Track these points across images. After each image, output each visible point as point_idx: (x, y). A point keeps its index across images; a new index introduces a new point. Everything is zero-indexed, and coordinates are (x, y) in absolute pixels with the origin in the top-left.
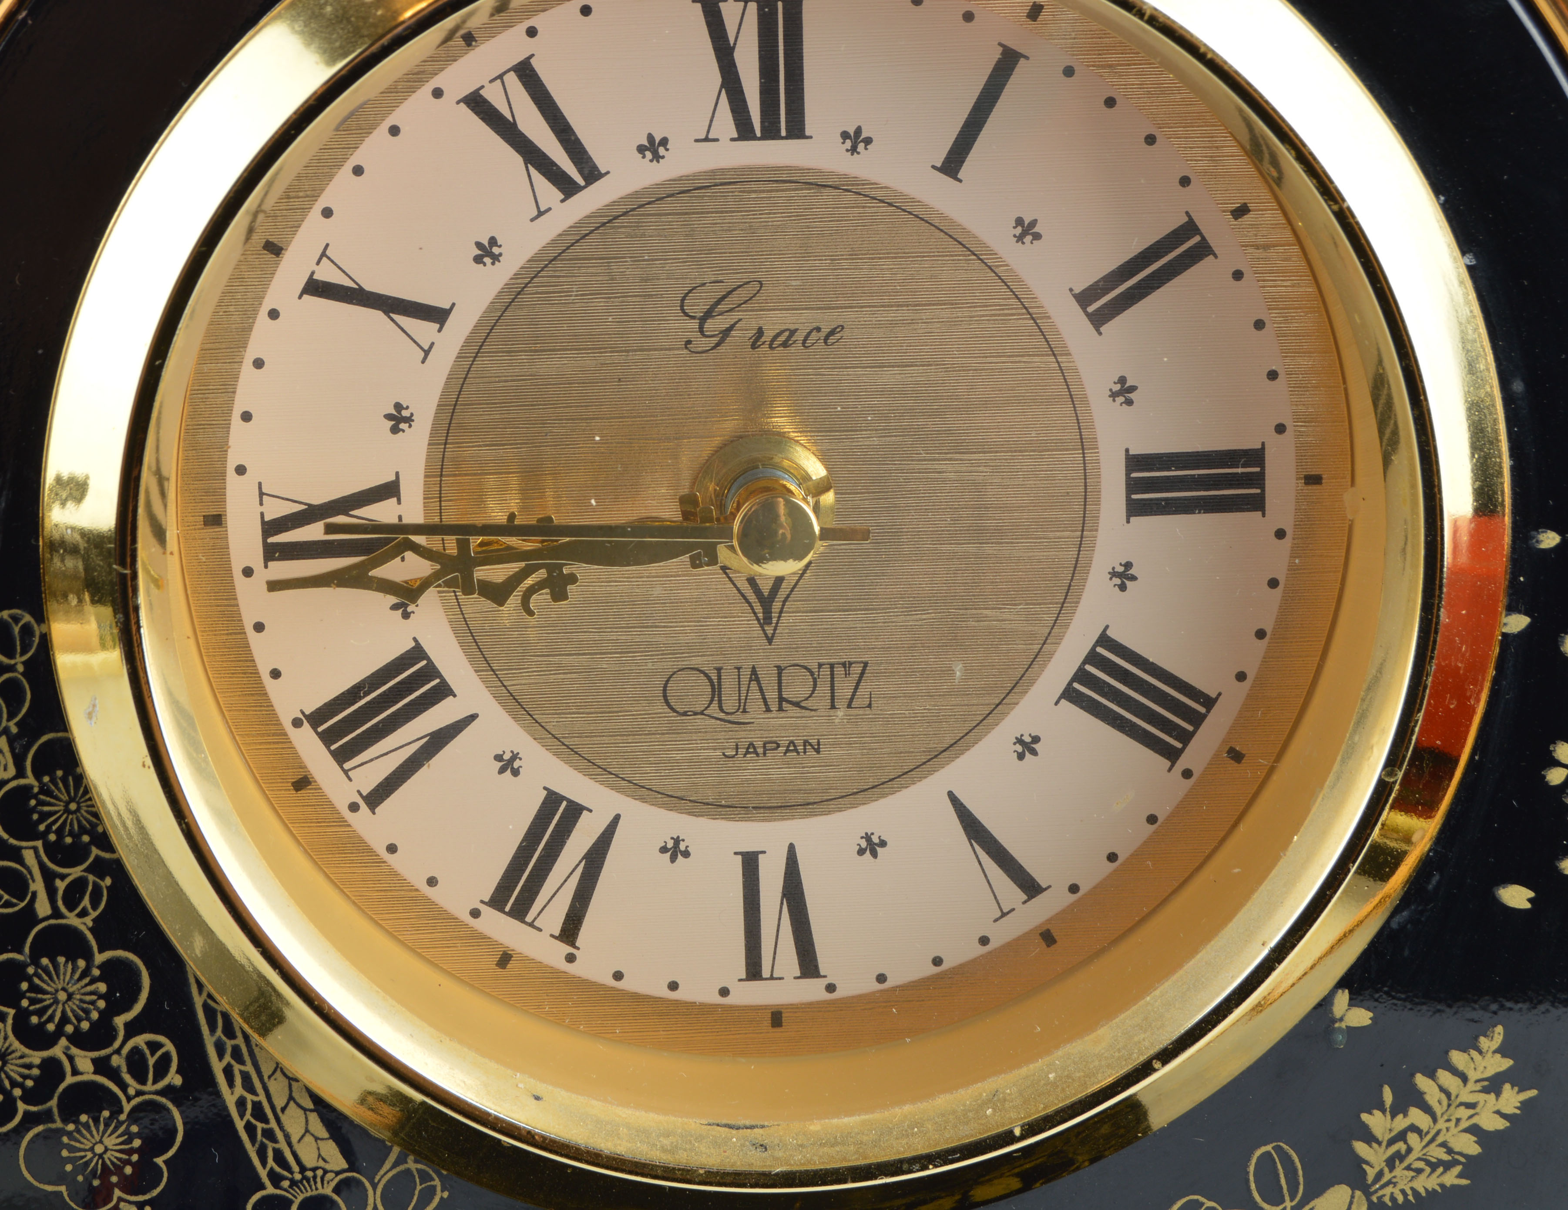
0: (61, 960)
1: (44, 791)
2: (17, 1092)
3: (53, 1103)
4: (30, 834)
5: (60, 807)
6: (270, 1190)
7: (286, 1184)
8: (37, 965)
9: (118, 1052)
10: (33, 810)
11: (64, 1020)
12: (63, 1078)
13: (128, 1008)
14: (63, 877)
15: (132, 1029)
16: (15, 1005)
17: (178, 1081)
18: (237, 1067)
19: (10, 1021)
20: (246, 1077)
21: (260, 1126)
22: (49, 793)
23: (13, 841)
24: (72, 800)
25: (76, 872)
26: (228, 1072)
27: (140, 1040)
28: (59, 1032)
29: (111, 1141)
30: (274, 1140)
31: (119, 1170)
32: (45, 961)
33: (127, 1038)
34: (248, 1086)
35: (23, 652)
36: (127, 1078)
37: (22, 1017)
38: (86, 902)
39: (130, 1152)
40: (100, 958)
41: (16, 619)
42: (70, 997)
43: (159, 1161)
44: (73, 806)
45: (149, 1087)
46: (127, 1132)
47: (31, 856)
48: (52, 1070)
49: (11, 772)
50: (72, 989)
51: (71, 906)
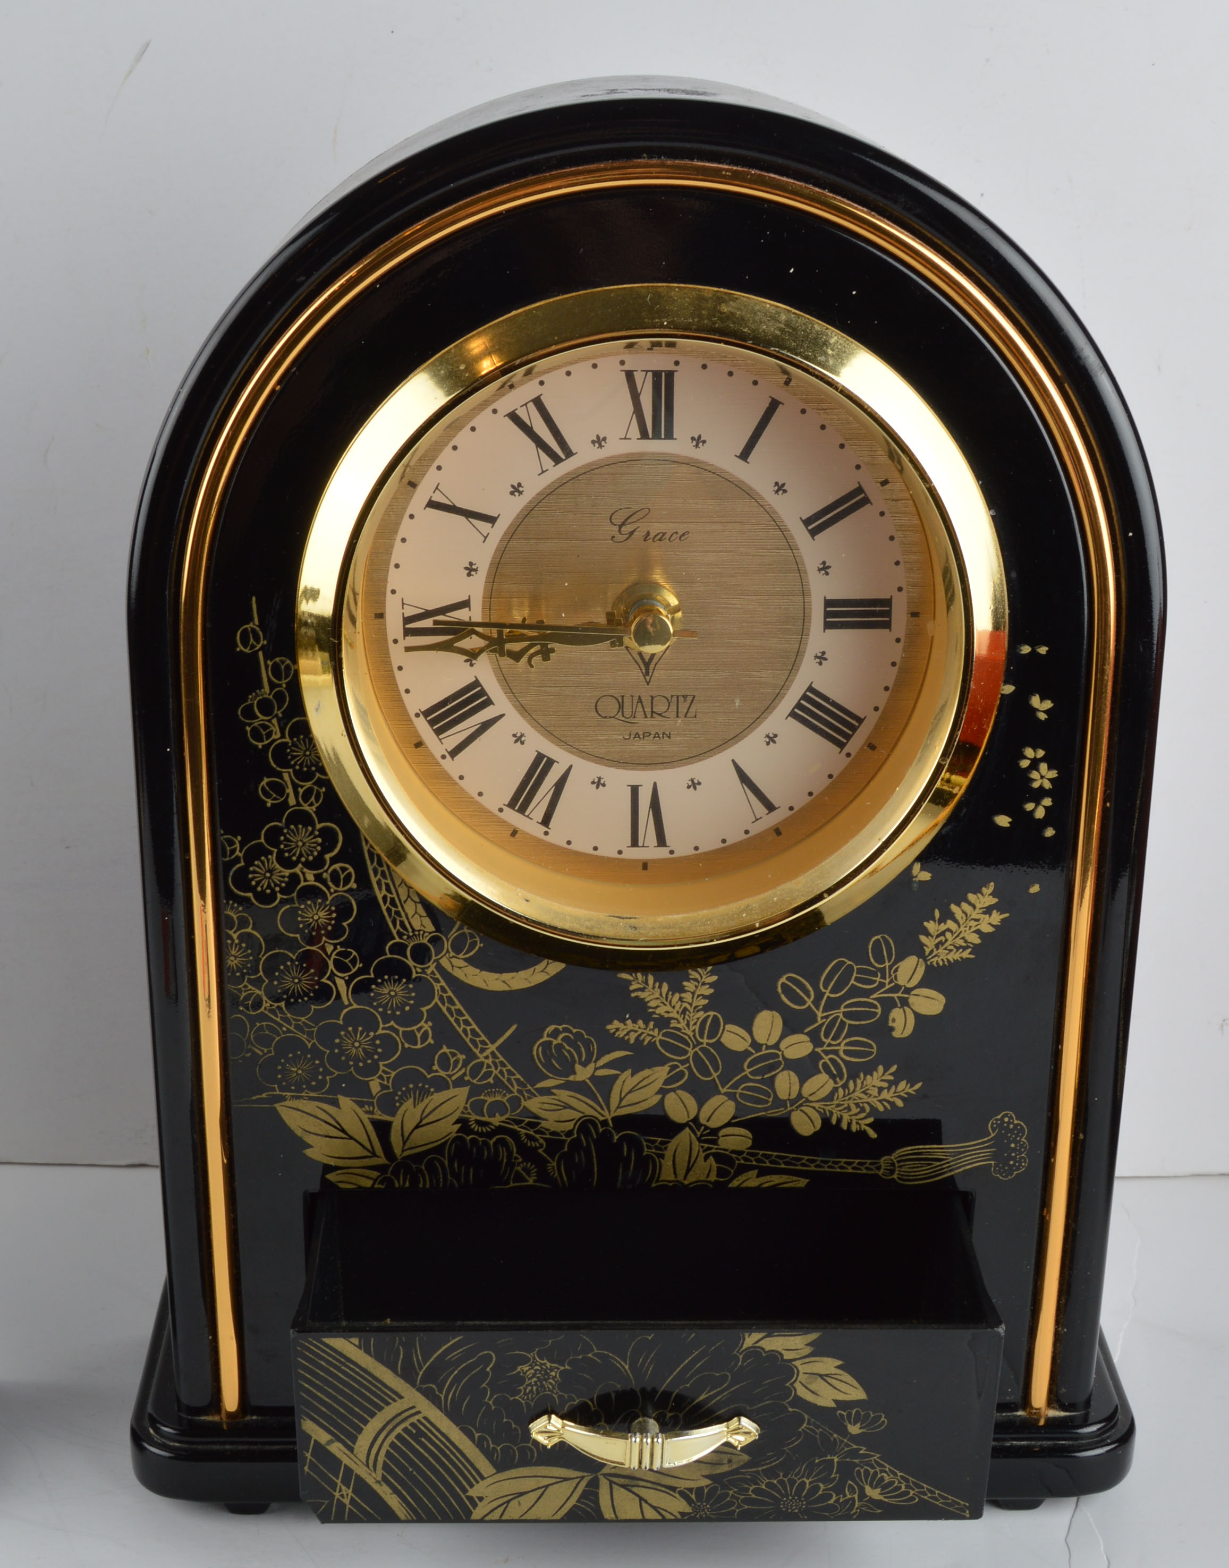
0: (300, 826)
1: (294, 745)
2: (277, 889)
3: (295, 895)
4: (289, 766)
5: (301, 753)
6: (397, 940)
7: (405, 937)
8: (288, 828)
9: (326, 871)
10: (289, 754)
11: (301, 855)
12: (299, 883)
13: (332, 851)
14: (302, 787)
15: (334, 861)
16: (277, 847)
17: (355, 886)
18: (383, 881)
19: (275, 855)
20: (387, 885)
21: (393, 909)
22: (296, 746)
23: (278, 769)
24: (307, 750)
25: (308, 784)
26: (379, 883)
27: (337, 866)
28: (298, 861)
29: (322, 914)
30: (400, 916)
31: (325, 929)
32: (292, 827)
33: (331, 865)
34: (388, 890)
35: (286, 678)
36: (330, 884)
37: (280, 853)
38: (313, 799)
39: (331, 919)
40: (318, 826)
41: (283, 662)
42: (304, 844)
43: (345, 924)
44: (308, 753)
45: (341, 889)
46: (329, 909)
47: (287, 776)
48: (294, 879)
49: (279, 735)
50: (305, 840)
51: (305, 801)
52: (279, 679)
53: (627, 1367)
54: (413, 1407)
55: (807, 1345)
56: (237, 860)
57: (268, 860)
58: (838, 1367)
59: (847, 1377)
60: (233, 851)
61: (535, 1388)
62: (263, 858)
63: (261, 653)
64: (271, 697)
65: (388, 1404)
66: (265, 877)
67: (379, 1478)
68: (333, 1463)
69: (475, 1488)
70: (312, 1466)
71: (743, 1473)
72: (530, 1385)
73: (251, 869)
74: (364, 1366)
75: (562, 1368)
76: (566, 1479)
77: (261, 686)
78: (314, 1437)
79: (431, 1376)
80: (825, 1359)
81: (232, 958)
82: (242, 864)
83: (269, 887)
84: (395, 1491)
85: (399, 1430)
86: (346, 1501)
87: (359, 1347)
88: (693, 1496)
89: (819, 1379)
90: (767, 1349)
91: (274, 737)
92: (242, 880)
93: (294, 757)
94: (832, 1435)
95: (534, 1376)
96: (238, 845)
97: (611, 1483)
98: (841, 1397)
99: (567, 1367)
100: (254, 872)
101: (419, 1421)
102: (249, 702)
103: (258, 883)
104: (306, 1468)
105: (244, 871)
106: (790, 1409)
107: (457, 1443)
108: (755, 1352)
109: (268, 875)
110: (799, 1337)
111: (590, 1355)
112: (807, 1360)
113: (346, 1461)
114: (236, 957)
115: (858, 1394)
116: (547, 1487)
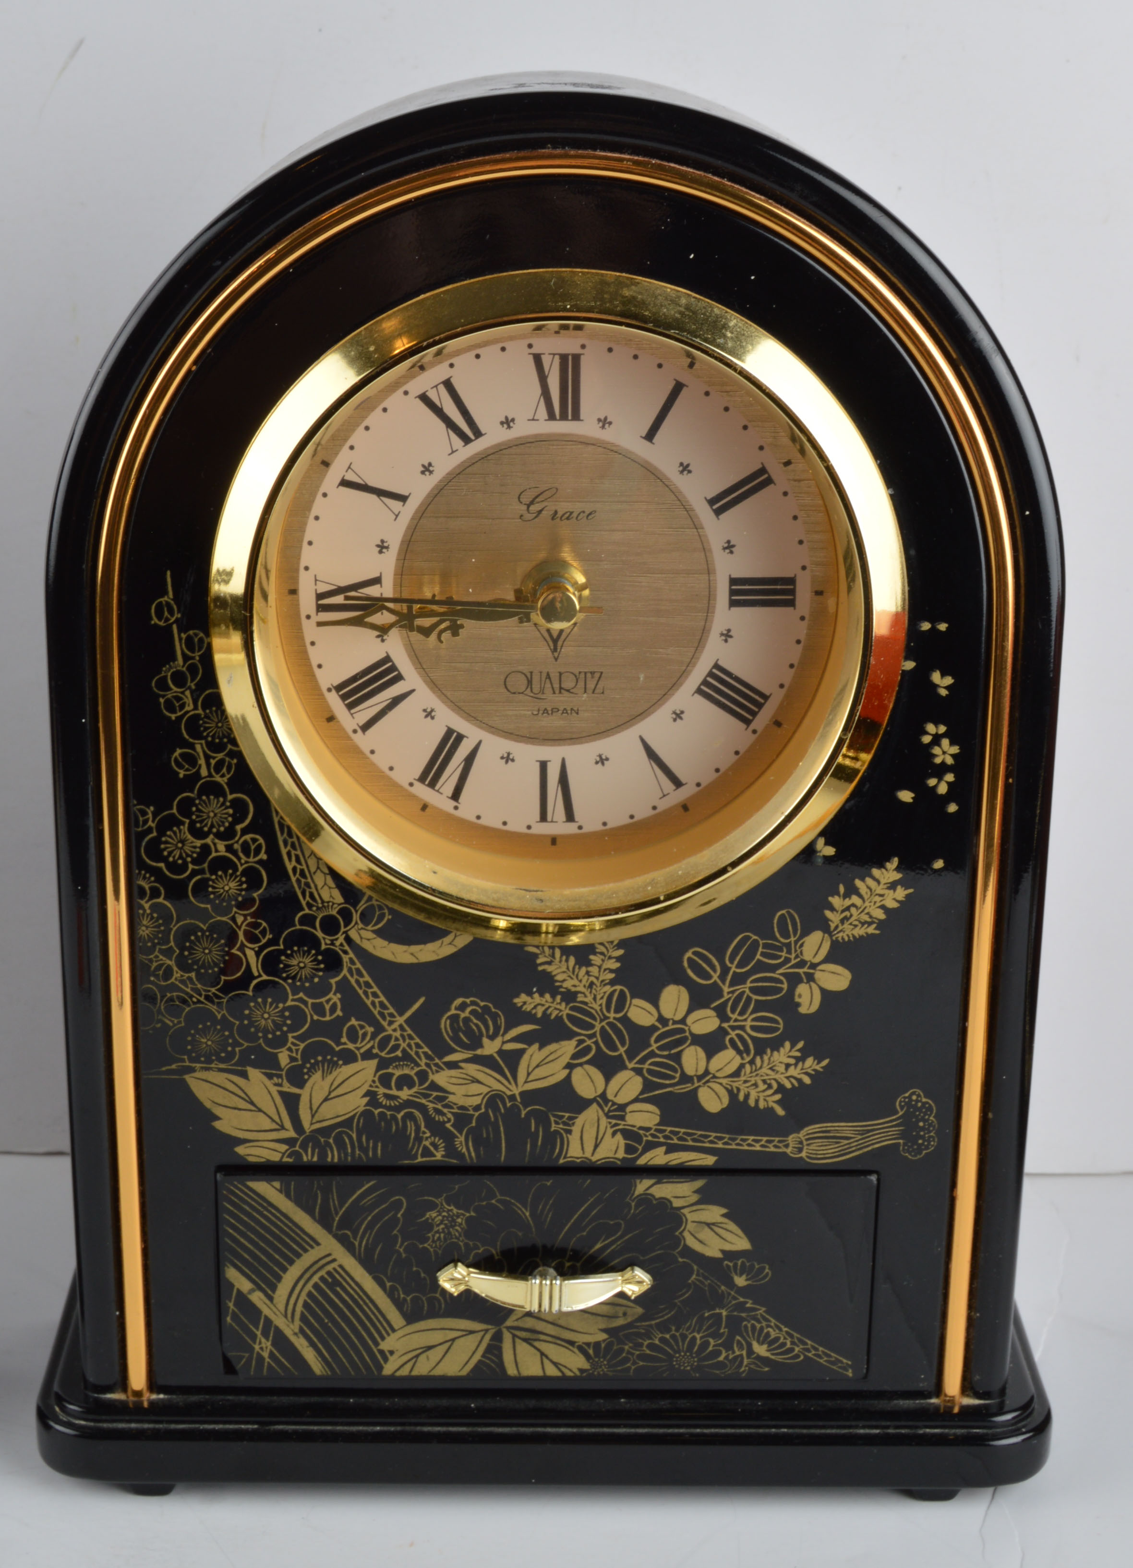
33: (241, 836)
54: (329, 1255)
58: (724, 1215)
59: (731, 1226)
65: (306, 1251)
74: (284, 1211)
87: (283, 1192)
89: (706, 1228)
98: (728, 1247)
101: (334, 1269)
106: (680, 1260)
115: (741, 1244)
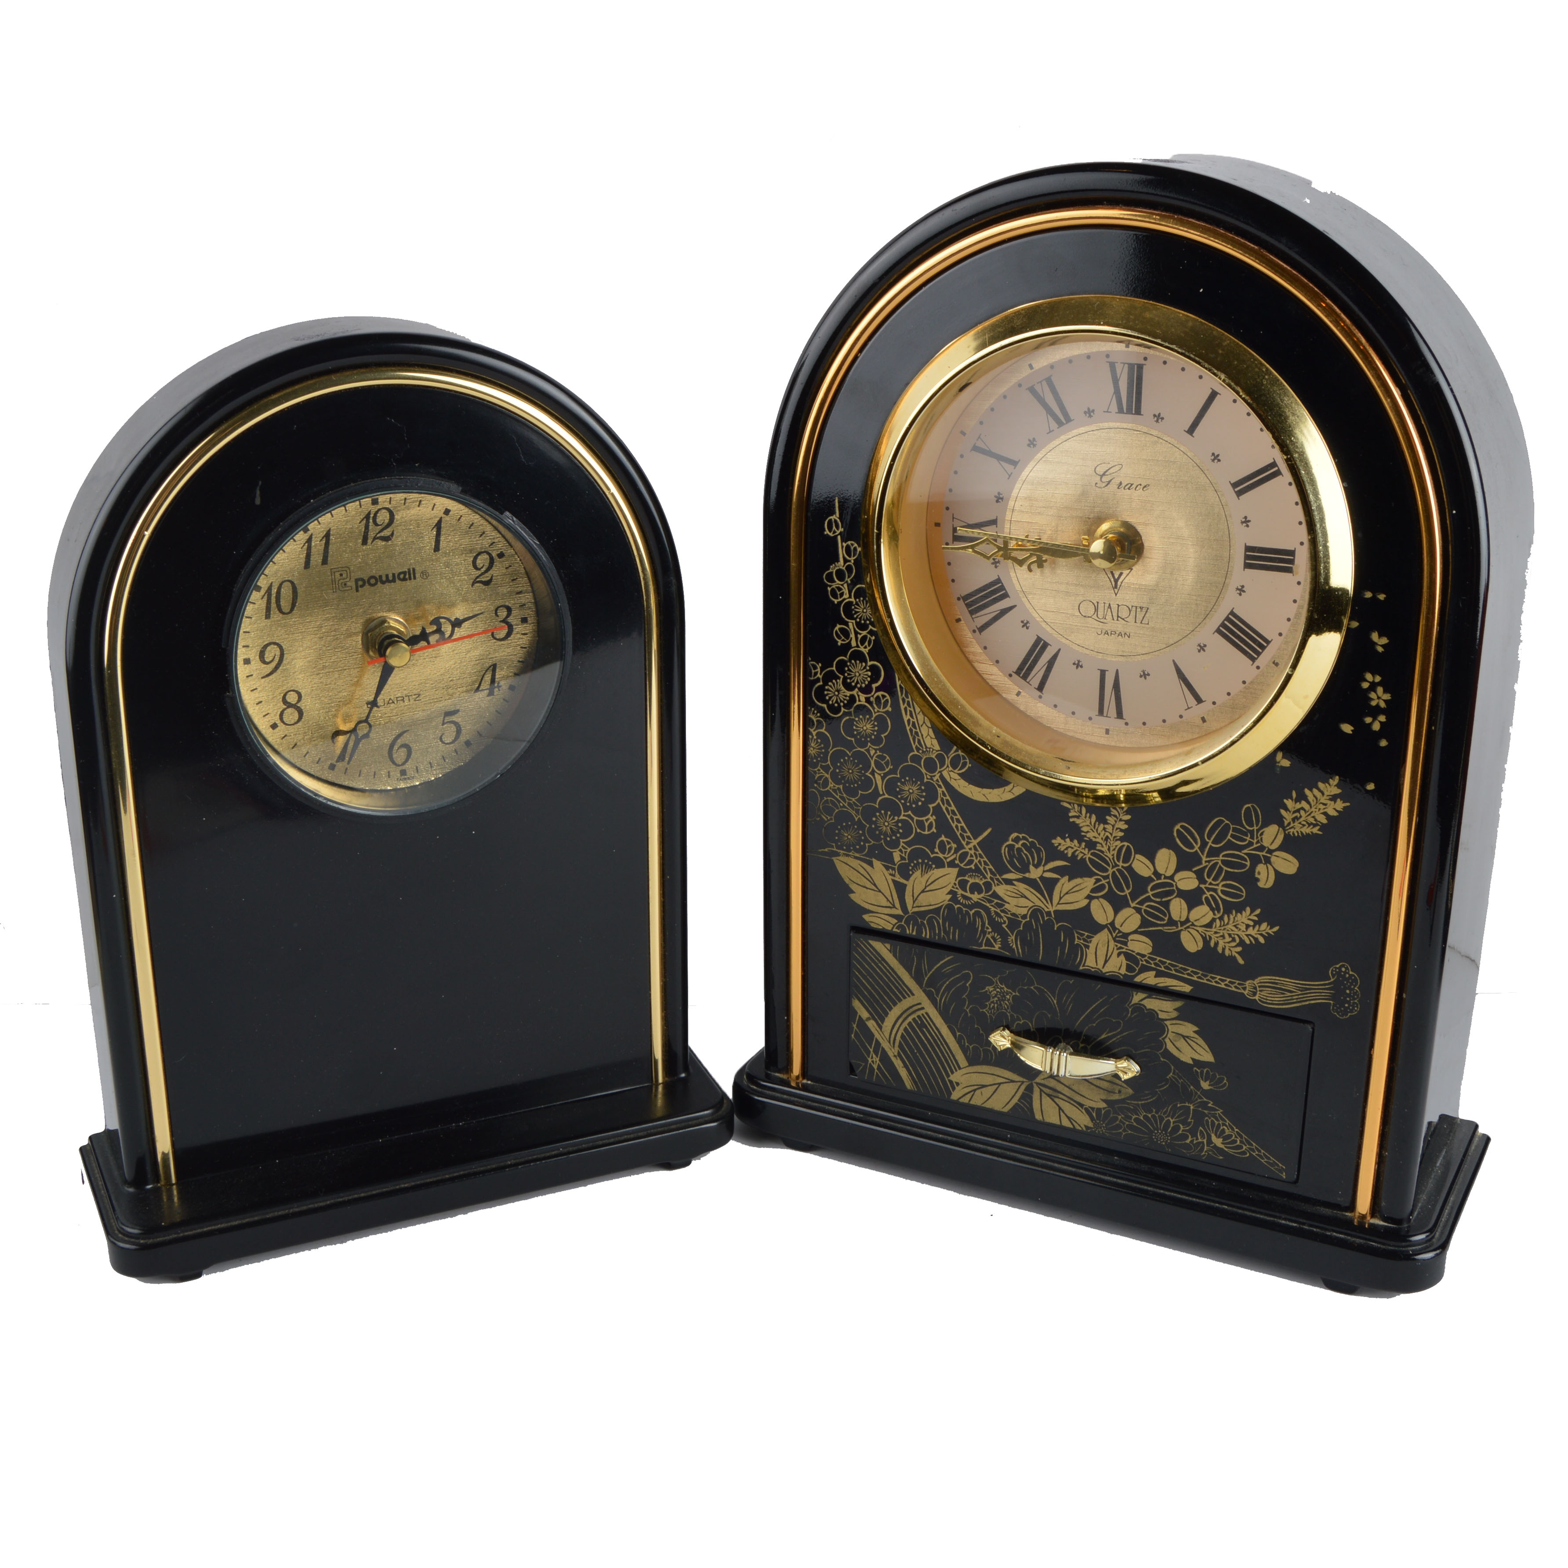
0: (858, 662)
1: (857, 604)
2: (842, 704)
3: (852, 710)
4: (852, 618)
5: (861, 610)
6: (916, 753)
7: (921, 751)
8: (851, 662)
9: (873, 696)
10: (853, 610)
11: (857, 683)
12: (855, 702)
13: (877, 682)
14: (860, 634)
15: (878, 689)
16: (843, 675)
17: (890, 709)
18: (908, 708)
19: (841, 680)
20: (911, 712)
21: (914, 730)
22: (858, 605)
23: (846, 619)
24: (865, 608)
25: (864, 633)
26: (905, 709)
27: (880, 694)
28: (856, 686)
29: (869, 726)
30: (918, 736)
31: (870, 737)
32: (853, 661)
33: (876, 692)
34: (911, 715)
35: (854, 556)
36: (875, 706)
37: (845, 679)
38: (867, 644)
39: (874, 731)
40: (870, 663)
41: (852, 545)
42: (860, 675)
43: (883, 736)
44: (865, 611)
45: (881, 710)
46: (873, 724)
47: (852, 624)
48: (852, 699)
49: (848, 596)
50: (860, 672)
51: (862, 644)
52: (850, 556)
53: (1055, 1002)
54: (920, 1004)
55: (1175, 1010)
56: (818, 680)
57: (837, 683)
58: (1195, 1032)
59: (1201, 1041)
60: (816, 674)
61: (996, 1005)
62: (834, 681)
63: (839, 537)
64: (844, 568)
65: (905, 998)
66: (835, 695)
67: (896, 1054)
68: (870, 1036)
69: (954, 1074)
70: (856, 1035)
71: (1128, 1104)
72: (993, 1002)
73: (826, 687)
74: (892, 966)
75: (1014, 994)
76: (1012, 1081)
77: (838, 561)
78: (859, 1013)
79: (932, 982)
80: (1186, 1023)
81: (812, 749)
82: (821, 683)
83: (837, 702)
84: (905, 1066)
85: (910, 1019)
86: (875, 1067)
87: (890, 951)
88: (1094, 1115)
89: (1182, 1039)
90: (1148, 1007)
91: (845, 597)
92: (821, 696)
93: (856, 612)
94: (1189, 1086)
95: (996, 996)
96: (819, 670)
97: (1041, 1091)
98: (1197, 1057)
99: (1017, 994)
100: (828, 690)
101: (923, 1015)
102: (831, 570)
103: (830, 698)
104: (853, 1036)
105: (821, 689)
106: (1162, 1059)
107: (945, 1037)
108: (1139, 1008)
109: (836, 693)
110: (1169, 1002)
111: (1032, 987)
112: (1174, 1022)
113: (877, 1035)
114: (814, 748)
115: (1207, 1056)
116: (1000, 1084)
